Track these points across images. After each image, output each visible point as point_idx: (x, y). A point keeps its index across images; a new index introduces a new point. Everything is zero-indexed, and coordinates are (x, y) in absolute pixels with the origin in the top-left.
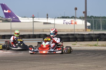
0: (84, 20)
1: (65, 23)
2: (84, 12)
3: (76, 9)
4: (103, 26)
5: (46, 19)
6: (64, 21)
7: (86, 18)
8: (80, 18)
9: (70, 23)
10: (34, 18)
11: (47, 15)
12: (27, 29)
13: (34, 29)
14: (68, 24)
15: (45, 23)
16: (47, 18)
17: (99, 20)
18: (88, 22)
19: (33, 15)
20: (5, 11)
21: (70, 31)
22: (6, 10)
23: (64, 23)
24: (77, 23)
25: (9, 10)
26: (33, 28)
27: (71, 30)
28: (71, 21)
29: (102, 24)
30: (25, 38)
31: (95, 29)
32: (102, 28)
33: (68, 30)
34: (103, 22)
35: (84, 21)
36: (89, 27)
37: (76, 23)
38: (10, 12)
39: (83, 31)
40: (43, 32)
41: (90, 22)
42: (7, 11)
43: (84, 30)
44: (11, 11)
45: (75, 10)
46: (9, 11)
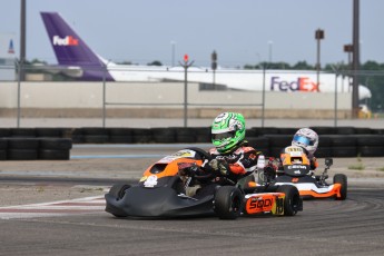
0: (347, 78)
1: (276, 87)
2: (347, 48)
3: (320, 35)
5: (210, 69)
6: (273, 78)
7: (355, 70)
8: (329, 69)
9: (295, 86)
10: (189, 69)
11: (214, 56)
12: (139, 107)
13: (189, 107)
14: (289, 90)
15: (204, 87)
16: (214, 66)
18: (364, 85)
19: (186, 57)
20: (57, 40)
21: (295, 115)
22: (62, 37)
23: (272, 88)
24: (321, 87)
25: (73, 35)
26: (186, 104)
27: (299, 111)
28: (299, 79)
33: (289, 114)
35: (347, 81)
36: (363, 101)
37: (317, 87)
38: (75, 42)
39: (347, 116)
40: (199, 117)
41: (369, 88)
42: (65, 42)
43: (349, 114)
44: (81, 42)
45: (317, 37)
46: (70, 41)
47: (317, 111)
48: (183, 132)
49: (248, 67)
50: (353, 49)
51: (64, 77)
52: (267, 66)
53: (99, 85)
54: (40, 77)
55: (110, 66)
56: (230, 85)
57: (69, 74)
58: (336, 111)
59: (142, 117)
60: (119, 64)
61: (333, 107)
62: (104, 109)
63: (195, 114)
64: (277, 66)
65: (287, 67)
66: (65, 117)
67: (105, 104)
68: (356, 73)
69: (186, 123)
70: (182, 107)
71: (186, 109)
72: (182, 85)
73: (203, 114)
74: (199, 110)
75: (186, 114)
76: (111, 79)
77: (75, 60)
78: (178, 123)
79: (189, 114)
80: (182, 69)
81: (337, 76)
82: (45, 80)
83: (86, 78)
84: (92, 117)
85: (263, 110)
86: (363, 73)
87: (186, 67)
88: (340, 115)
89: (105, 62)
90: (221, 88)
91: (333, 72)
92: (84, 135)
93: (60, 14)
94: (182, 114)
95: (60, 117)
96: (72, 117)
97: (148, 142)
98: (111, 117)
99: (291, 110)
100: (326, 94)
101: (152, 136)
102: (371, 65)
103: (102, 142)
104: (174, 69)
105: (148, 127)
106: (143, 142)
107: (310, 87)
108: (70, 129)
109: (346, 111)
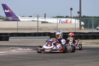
1: (61, 22)
2: (78, 12)
3: (71, 9)
4: (94, 25)
5: (44, 18)
6: (60, 20)
7: (80, 18)
8: (74, 18)
9: (65, 22)
11: (45, 15)
14: (64, 23)
15: (43, 22)
16: (45, 17)
17: (91, 19)
18: (82, 22)
20: (6, 11)
22: (7, 10)
23: (60, 22)
24: (72, 22)
25: (10, 10)
26: (38, 27)
27: (66, 28)
28: (66, 20)
29: (94, 23)
30: (31, 36)
31: (87, 27)
32: (94, 27)
34: (94, 21)
35: (78, 21)
36: (82, 26)
37: (71, 22)
38: (10, 11)
39: (78, 30)
40: (41, 30)
41: (84, 22)
42: (8, 11)
44: (12, 11)
46: (9, 11)
47: (71, 28)
48: (37, 34)
49: (53, 17)
50: (80, 13)
51: (8, 20)
52: (58, 17)
53: (16, 22)
54: (2, 20)
55: (19, 17)
56: (49, 22)
57: (9, 19)
58: (75, 28)
59: (27, 30)
60: (21, 17)
61: (75, 27)
62: (17, 28)
63: (40, 29)
64: (61, 17)
65: (63, 17)
66: (8, 30)
67: (18, 27)
68: (80, 19)
69: (38, 31)
70: (37, 27)
71: (38, 28)
72: (37, 22)
73: (42, 29)
74: (41, 28)
75: (38, 29)
76: (19, 21)
77: (10, 16)
78: (36, 31)
79: (39, 29)
80: (37, 18)
81: (76, 19)
82: (3, 21)
83: (13, 20)
84: (15, 30)
85: (57, 28)
86: (82, 19)
87: (38, 17)
88: (76, 29)
89: (18, 16)
90: (47, 22)
91: (75, 18)
92: (12, 35)
93: (6, 4)
94: (37, 29)
95: (7, 30)
96: (9, 30)
97: (28, 36)
98: (19, 30)
99: (64, 28)
100: (73, 24)
101: (29, 35)
102: (84, 17)
103: (17, 36)
104: (35, 18)
105: (29, 32)
106: (27, 36)
107: (69, 22)
108: (9, 33)
109: (78, 28)
